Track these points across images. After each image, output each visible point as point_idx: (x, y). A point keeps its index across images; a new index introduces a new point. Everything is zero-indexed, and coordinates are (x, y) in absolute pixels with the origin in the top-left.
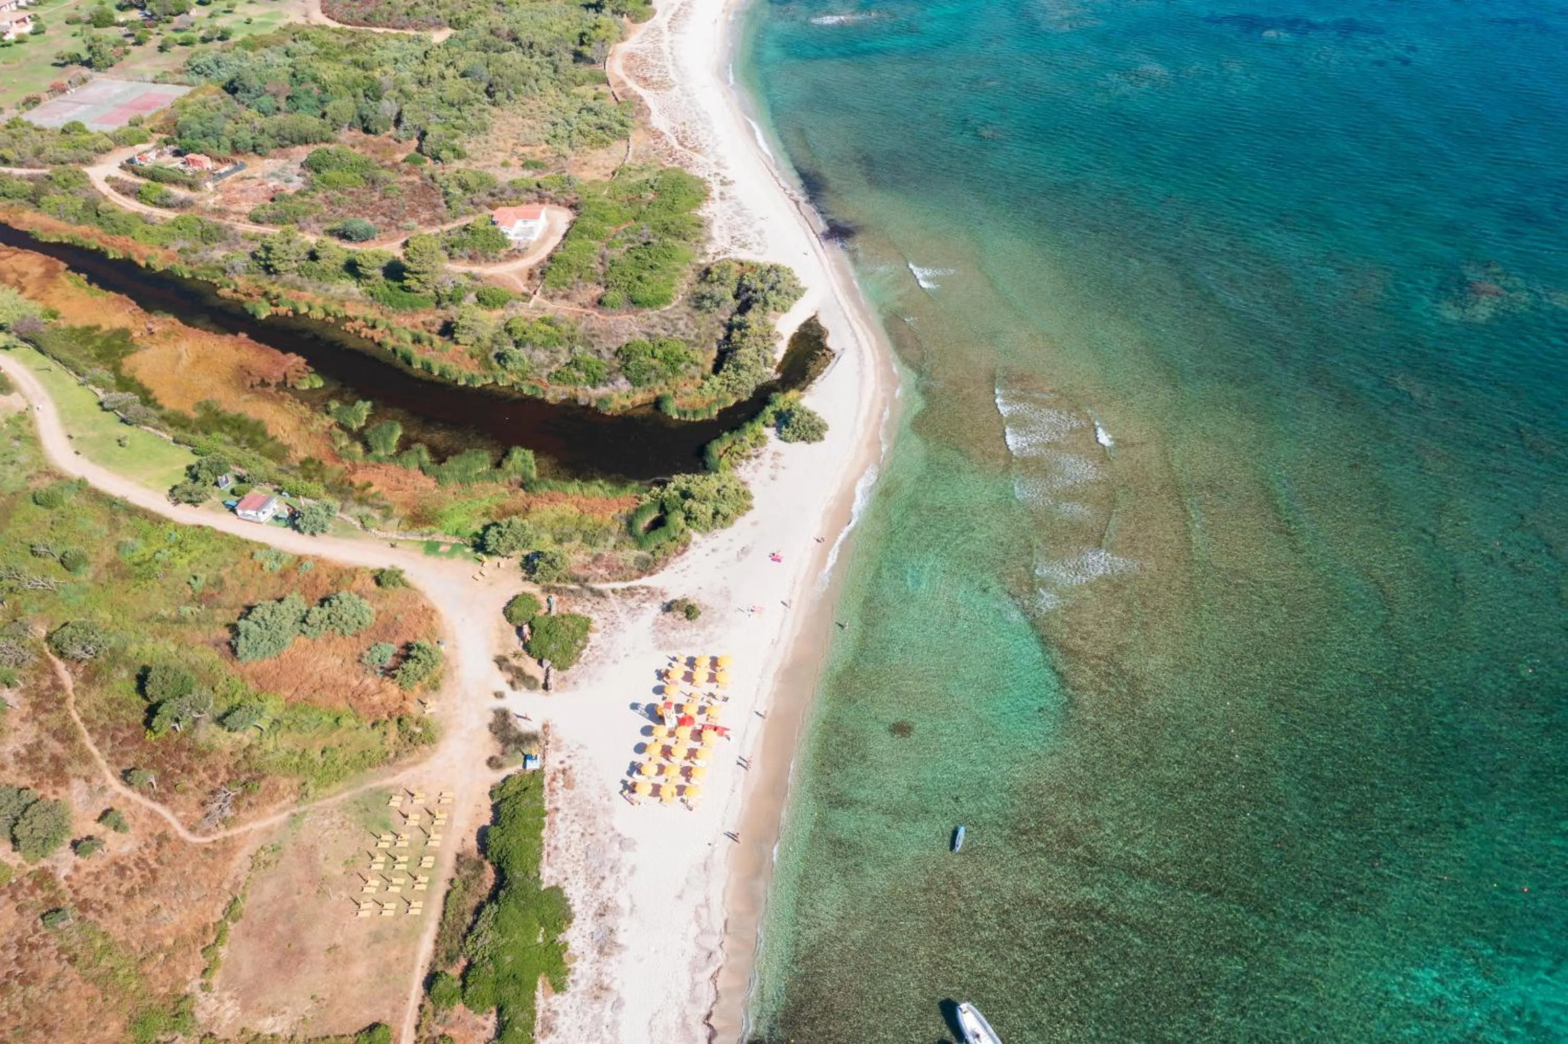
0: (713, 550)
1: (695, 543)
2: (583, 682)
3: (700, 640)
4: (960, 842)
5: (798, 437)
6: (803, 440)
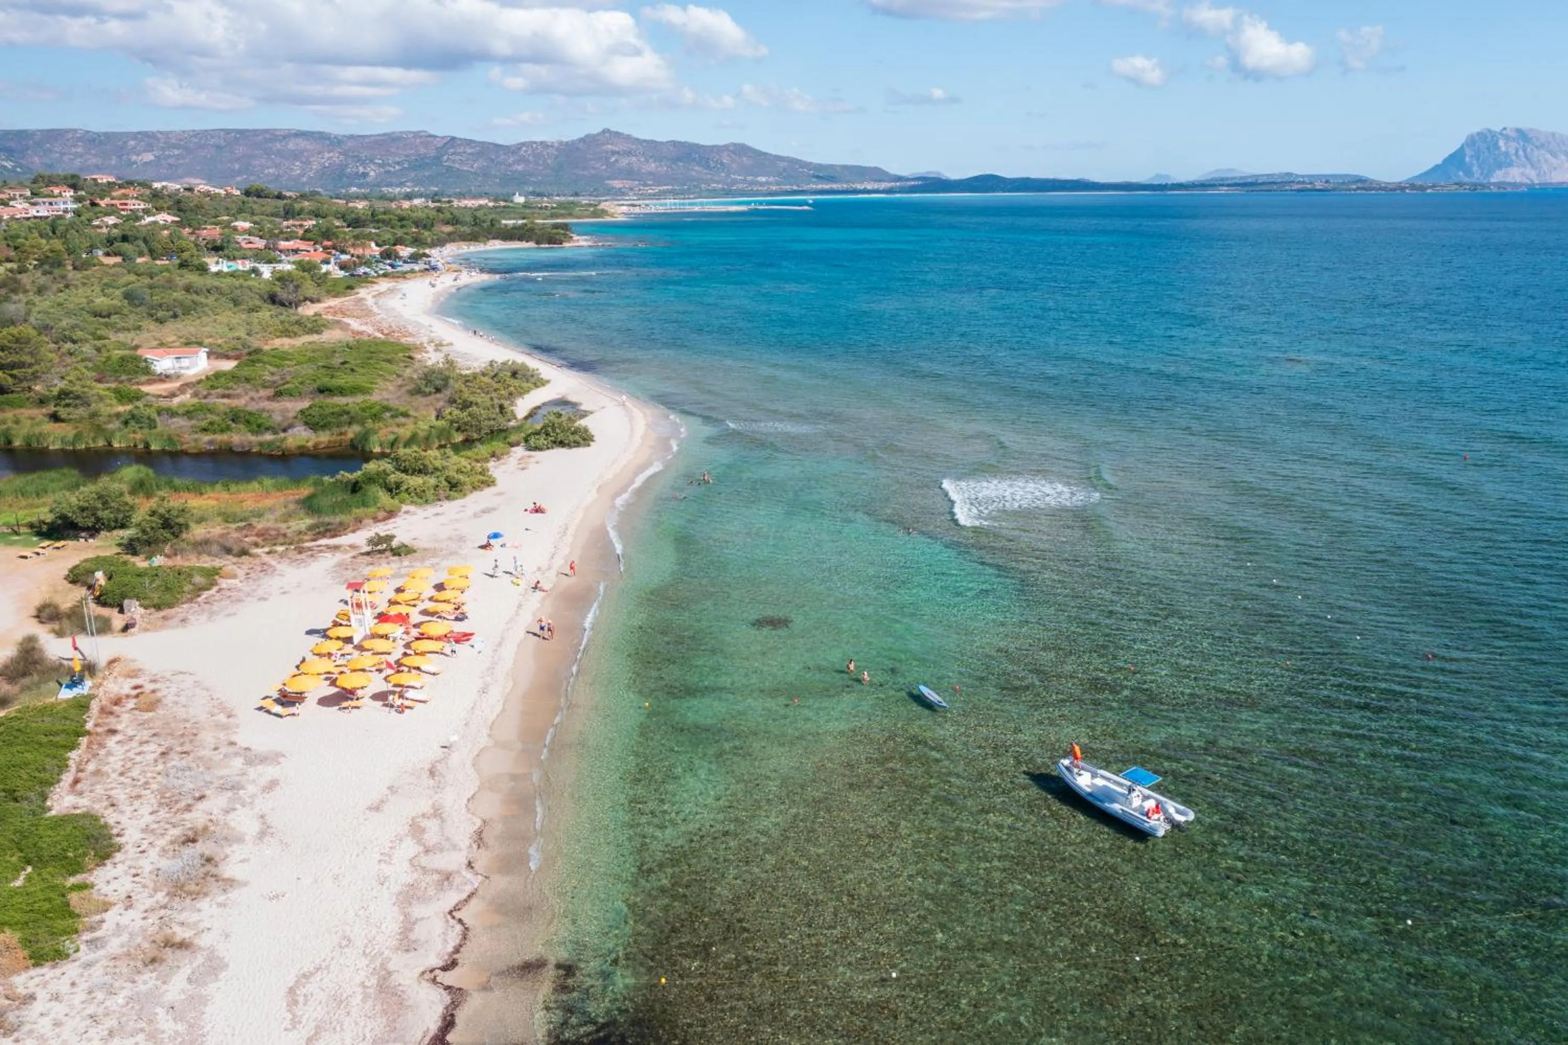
5: (554, 442)
6: (562, 444)
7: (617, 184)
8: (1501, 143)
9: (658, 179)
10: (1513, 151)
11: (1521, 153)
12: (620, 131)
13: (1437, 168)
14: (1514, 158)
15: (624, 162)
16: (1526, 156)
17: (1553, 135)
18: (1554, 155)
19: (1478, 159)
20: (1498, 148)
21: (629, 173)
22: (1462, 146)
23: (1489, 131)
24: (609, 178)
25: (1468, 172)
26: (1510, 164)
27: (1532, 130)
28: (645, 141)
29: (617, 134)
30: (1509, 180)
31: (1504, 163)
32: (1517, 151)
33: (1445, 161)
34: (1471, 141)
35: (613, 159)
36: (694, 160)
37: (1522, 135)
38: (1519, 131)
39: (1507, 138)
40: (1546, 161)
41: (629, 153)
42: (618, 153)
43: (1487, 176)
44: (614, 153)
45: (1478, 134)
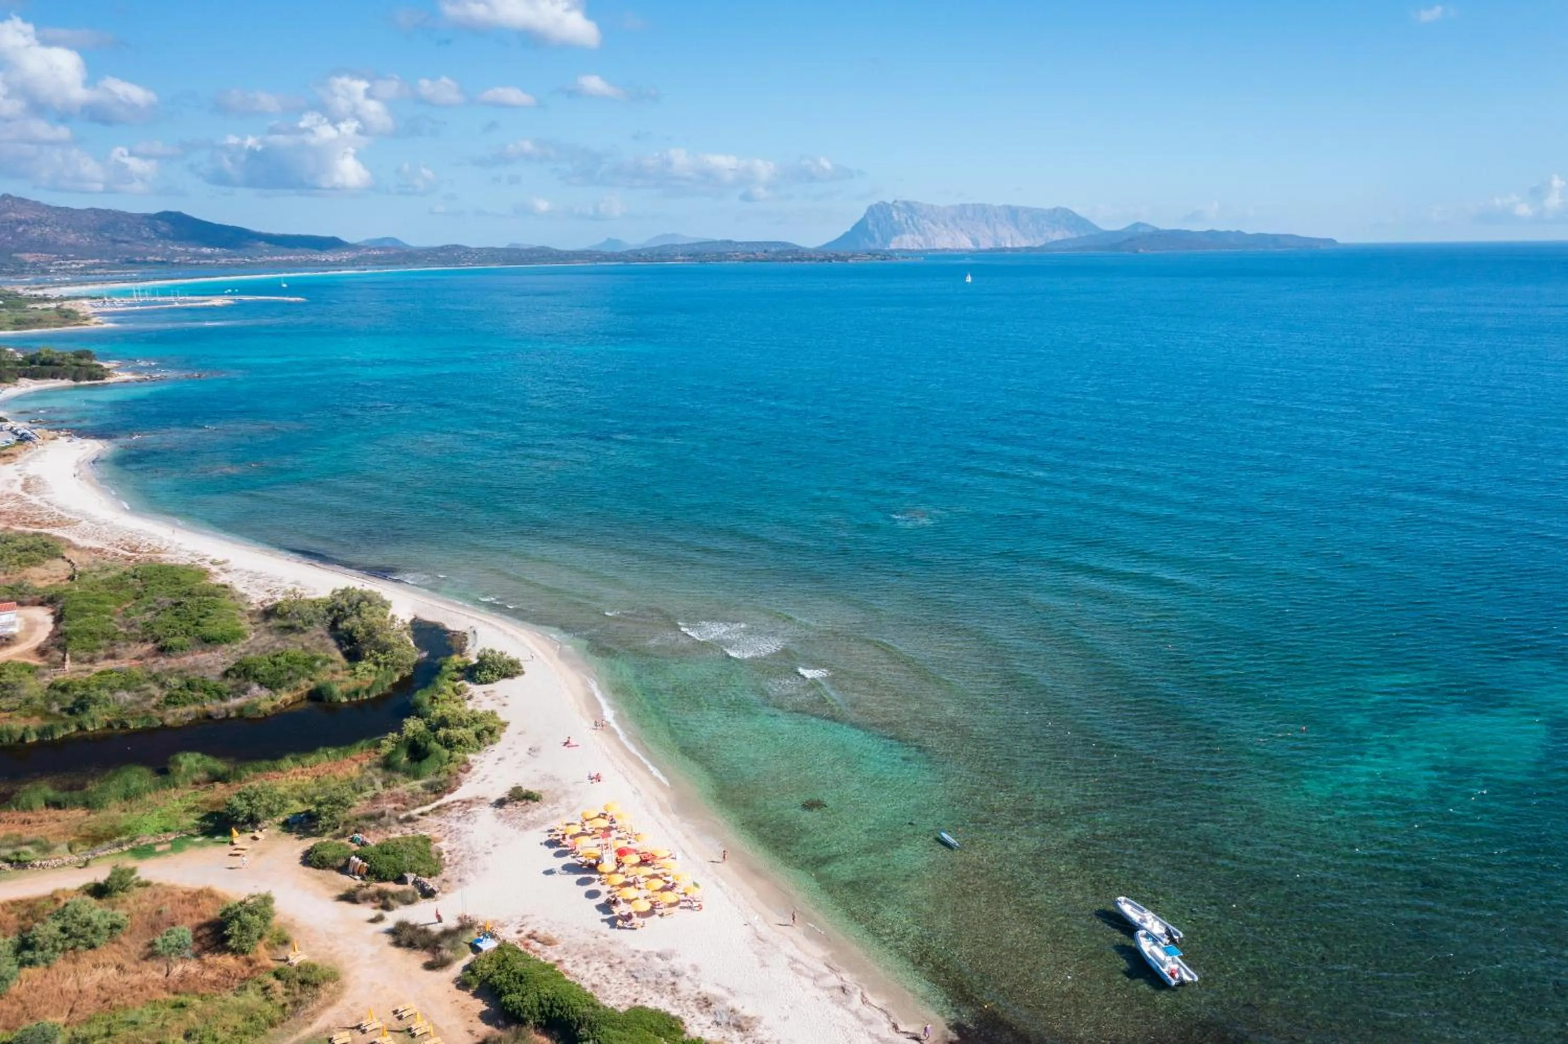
0: (499, 759)
1: (473, 760)
2: (469, 877)
3: (562, 811)
4: (951, 840)
5: (499, 675)
6: (506, 676)
7: (29, 257)
8: (894, 214)
9: (81, 253)
10: (903, 220)
11: (910, 222)
12: (27, 197)
13: (847, 235)
14: (905, 226)
15: (35, 232)
16: (914, 224)
17: (932, 206)
18: (935, 224)
19: (878, 227)
20: (892, 218)
21: (43, 246)
22: (865, 216)
23: (884, 203)
24: (17, 251)
25: (872, 239)
26: (903, 232)
27: (916, 203)
28: (58, 208)
29: (22, 201)
30: (904, 247)
31: (897, 231)
32: (906, 221)
33: (853, 228)
34: (871, 210)
35: (20, 229)
36: (122, 230)
37: (910, 207)
38: (906, 203)
39: (897, 208)
40: (929, 229)
41: (40, 223)
42: (26, 222)
43: (886, 242)
44: (20, 222)
45: (876, 205)
